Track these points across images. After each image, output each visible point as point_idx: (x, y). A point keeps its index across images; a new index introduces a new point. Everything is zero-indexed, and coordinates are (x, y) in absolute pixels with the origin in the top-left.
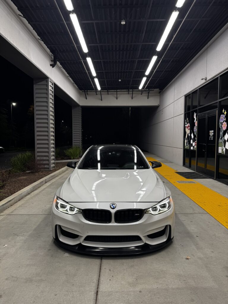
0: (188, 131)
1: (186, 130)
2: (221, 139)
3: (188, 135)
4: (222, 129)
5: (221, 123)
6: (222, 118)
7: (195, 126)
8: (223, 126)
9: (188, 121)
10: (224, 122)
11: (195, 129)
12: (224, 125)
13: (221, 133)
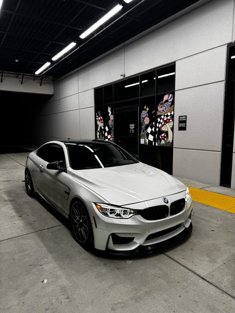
0: (100, 124)
1: (98, 124)
2: (143, 132)
3: (101, 128)
4: (144, 124)
5: (143, 118)
6: (144, 113)
7: (110, 119)
8: (145, 120)
9: (100, 115)
10: (147, 117)
11: (111, 122)
12: (147, 120)
13: (143, 127)
